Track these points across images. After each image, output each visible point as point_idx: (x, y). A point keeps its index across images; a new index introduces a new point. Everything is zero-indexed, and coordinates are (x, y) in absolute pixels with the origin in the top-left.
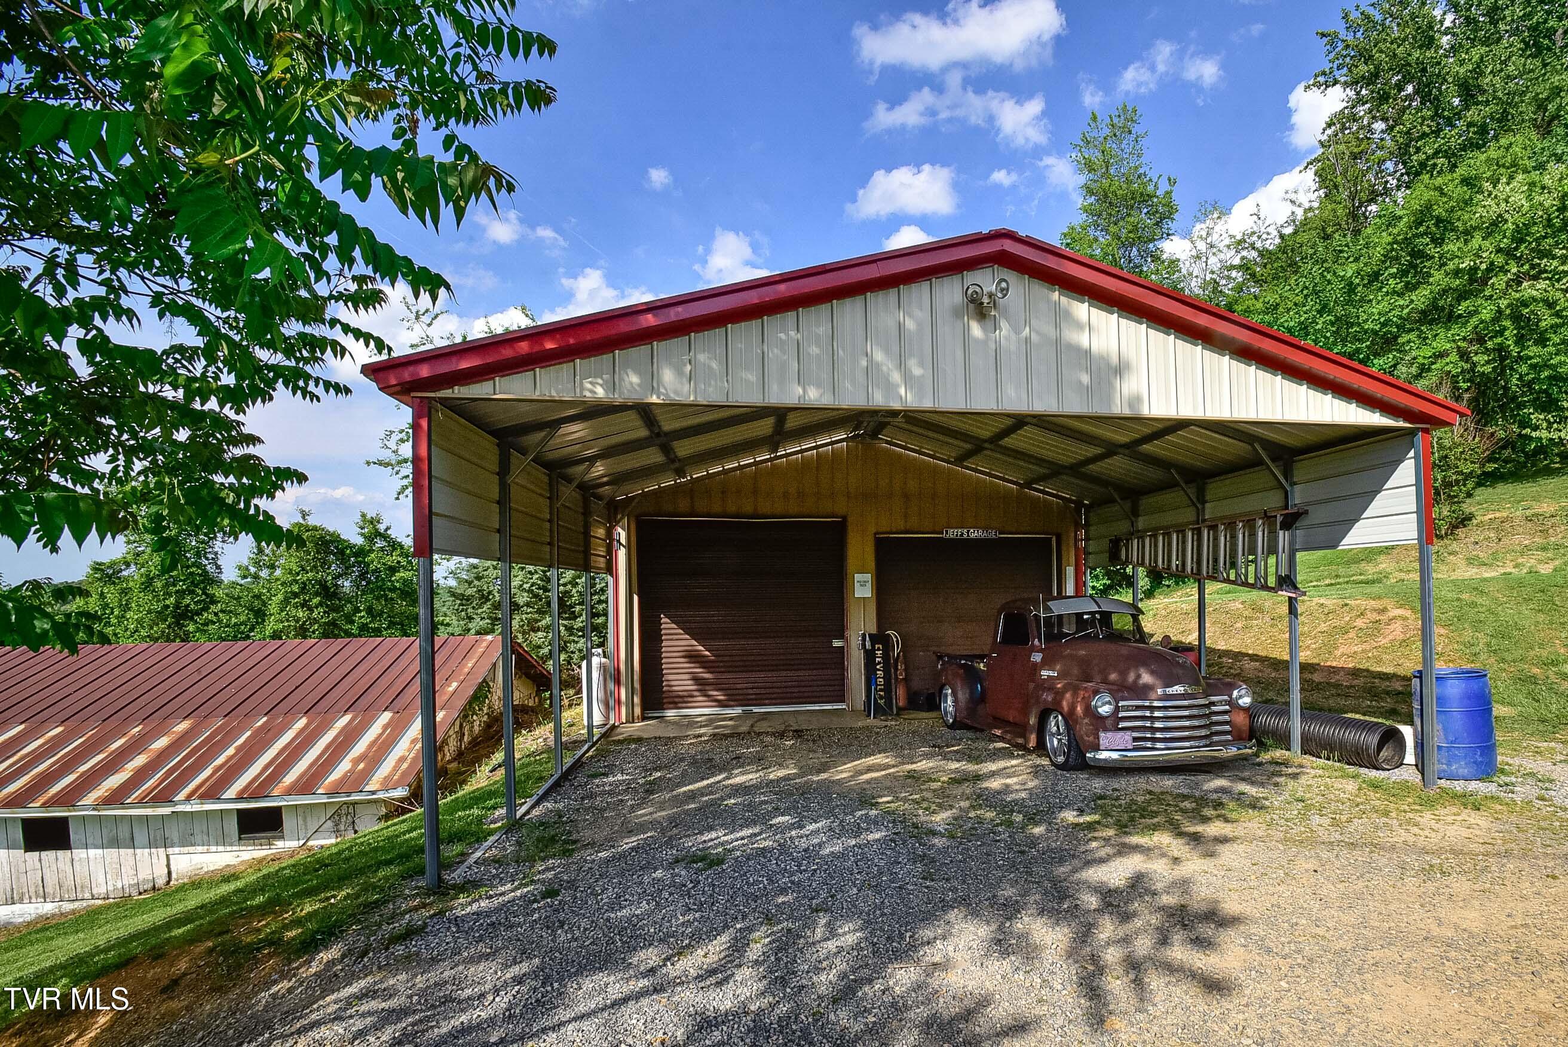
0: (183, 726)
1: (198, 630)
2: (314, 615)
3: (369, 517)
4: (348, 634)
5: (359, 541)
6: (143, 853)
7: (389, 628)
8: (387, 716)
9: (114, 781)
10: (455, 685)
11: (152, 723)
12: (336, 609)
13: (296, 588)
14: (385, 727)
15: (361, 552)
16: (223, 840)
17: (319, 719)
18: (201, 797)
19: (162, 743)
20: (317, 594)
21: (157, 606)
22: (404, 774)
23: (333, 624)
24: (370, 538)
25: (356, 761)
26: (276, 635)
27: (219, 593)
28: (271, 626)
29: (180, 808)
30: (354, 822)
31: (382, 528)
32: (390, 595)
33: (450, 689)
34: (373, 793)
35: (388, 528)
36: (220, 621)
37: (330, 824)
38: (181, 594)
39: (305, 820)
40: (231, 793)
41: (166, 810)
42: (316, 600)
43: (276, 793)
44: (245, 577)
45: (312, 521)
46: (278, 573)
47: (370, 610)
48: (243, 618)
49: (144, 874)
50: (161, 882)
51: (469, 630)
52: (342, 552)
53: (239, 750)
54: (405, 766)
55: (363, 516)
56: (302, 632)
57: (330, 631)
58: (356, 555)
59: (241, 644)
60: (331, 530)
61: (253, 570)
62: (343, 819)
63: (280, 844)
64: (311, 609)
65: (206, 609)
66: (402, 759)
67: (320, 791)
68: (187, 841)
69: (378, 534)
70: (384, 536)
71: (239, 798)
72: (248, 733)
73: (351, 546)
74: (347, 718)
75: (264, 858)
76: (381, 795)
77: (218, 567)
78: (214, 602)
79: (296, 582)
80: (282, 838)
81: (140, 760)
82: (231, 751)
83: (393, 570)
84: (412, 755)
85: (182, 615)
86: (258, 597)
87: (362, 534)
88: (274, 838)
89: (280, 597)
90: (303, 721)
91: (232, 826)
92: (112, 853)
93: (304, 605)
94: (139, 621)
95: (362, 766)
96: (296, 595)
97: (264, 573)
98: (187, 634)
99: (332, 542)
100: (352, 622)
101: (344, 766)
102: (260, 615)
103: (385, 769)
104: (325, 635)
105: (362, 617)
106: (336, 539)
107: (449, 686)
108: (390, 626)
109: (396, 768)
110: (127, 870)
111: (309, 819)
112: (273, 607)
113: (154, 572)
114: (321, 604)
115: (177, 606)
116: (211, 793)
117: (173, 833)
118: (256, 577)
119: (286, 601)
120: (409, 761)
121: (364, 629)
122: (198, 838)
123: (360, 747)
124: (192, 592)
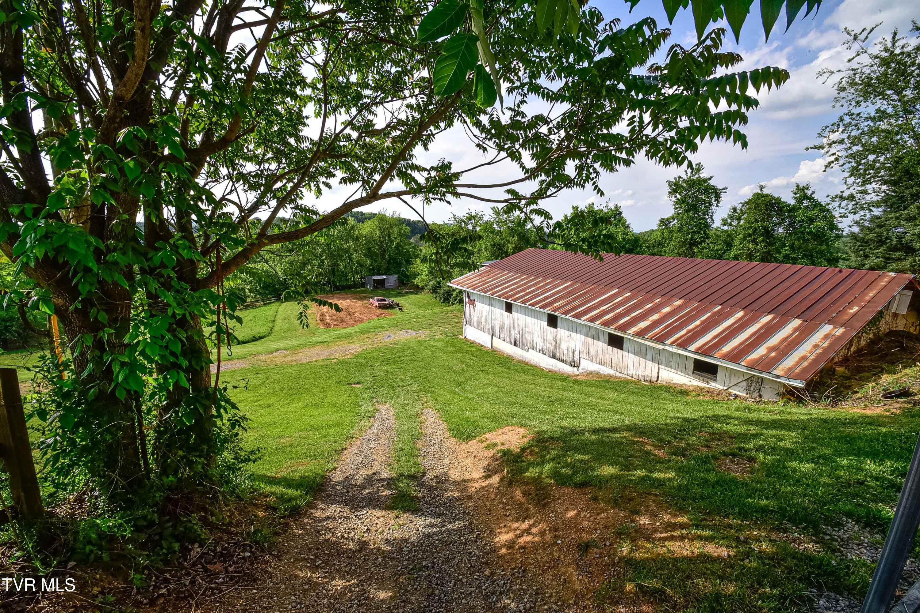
0: (678, 303)
1: (699, 251)
2: (759, 247)
3: (801, 187)
4: (776, 260)
5: (792, 202)
6: (649, 363)
7: (802, 258)
8: (797, 322)
9: (643, 325)
10: (856, 308)
11: (666, 298)
12: (770, 244)
13: (750, 231)
14: (795, 330)
15: (793, 209)
16: (685, 371)
17: (751, 314)
18: (678, 345)
19: (667, 310)
20: (762, 235)
21: (683, 239)
22: (805, 370)
23: (768, 253)
24: (799, 201)
25: (770, 350)
26: (736, 258)
27: (711, 233)
28: (734, 252)
29: (667, 348)
30: (760, 389)
31: (809, 193)
32: (808, 237)
33: (852, 311)
34: (778, 377)
35: (813, 193)
36: (709, 248)
37: (744, 383)
38: (694, 233)
39: (730, 376)
40: (693, 348)
41: (660, 347)
42: (761, 239)
43: (717, 355)
44: (724, 225)
45: (765, 191)
46: (742, 222)
47: (792, 247)
48: (720, 247)
49: (648, 373)
50: (654, 379)
51: (864, 265)
52: (781, 210)
53: (702, 323)
54: (805, 364)
55: (798, 186)
56: (750, 257)
57: (766, 258)
58: (789, 211)
59: (716, 261)
60: (776, 196)
61: (729, 221)
62: (754, 384)
63: (713, 384)
64: (757, 245)
65: (704, 241)
66: (804, 358)
67: (743, 363)
68: (668, 365)
69: (806, 197)
70: (810, 198)
71: (696, 352)
72: (709, 314)
73: (788, 206)
74: (769, 317)
75: (704, 388)
76: (783, 380)
77: (713, 220)
78: (708, 238)
79: (751, 227)
80: (715, 380)
81: (656, 317)
82: (698, 323)
83: (811, 221)
84: (812, 357)
85: (693, 244)
86: (729, 236)
87: (795, 198)
88: (711, 379)
89: (741, 236)
90: (740, 314)
91: (691, 365)
92: (637, 358)
93: (754, 241)
94: (675, 246)
95: (773, 354)
96: (750, 235)
97: (735, 223)
98: (694, 253)
99: (775, 203)
100: (780, 253)
101: (761, 351)
102: (729, 245)
103: (790, 361)
104: (763, 260)
105: (786, 251)
106: (778, 201)
107: (851, 309)
108: (805, 256)
109: (798, 363)
110: (642, 369)
111: (733, 376)
112: (736, 242)
113: (684, 222)
114: (763, 241)
115: (691, 239)
116: (683, 344)
117: (663, 359)
118: (730, 225)
119: (744, 239)
120: (809, 361)
121: (787, 257)
122: (674, 364)
123: (775, 340)
124: (699, 233)
